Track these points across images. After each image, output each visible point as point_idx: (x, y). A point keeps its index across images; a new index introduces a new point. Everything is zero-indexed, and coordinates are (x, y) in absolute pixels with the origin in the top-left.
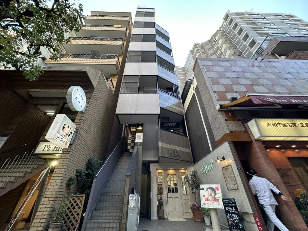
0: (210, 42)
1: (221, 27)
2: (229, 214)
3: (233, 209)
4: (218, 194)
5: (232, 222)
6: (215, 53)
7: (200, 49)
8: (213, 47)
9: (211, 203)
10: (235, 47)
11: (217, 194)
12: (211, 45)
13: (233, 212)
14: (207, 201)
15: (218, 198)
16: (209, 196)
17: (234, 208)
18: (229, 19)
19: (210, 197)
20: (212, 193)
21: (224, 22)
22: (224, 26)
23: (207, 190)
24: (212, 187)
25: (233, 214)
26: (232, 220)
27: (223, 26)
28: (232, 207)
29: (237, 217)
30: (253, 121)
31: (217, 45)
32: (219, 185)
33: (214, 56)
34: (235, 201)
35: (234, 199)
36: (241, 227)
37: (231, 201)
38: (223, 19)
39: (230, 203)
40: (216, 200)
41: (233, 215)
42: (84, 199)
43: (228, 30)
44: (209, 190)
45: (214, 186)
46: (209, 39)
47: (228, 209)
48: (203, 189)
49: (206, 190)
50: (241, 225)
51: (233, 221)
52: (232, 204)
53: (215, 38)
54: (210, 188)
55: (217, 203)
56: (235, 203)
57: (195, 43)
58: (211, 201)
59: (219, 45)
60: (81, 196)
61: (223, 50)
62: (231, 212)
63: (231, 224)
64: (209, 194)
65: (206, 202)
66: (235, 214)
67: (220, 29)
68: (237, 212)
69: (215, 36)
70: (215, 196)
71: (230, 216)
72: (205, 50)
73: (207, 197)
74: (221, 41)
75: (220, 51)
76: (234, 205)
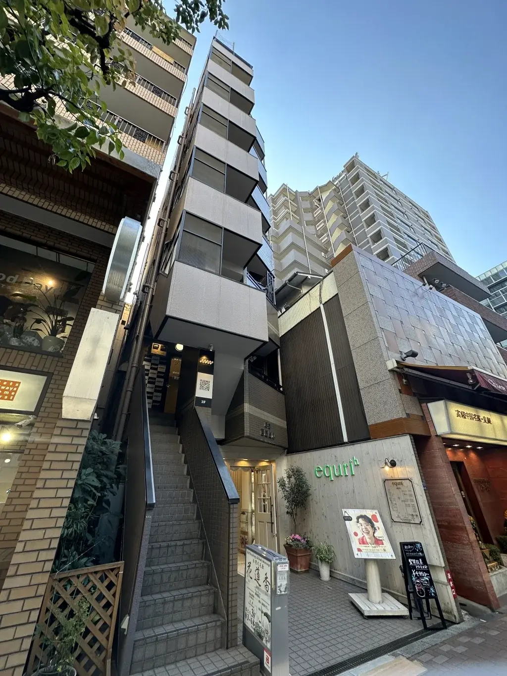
0: (311, 195)
1: (336, 179)
2: (415, 572)
3: (419, 562)
4: (379, 529)
5: (420, 586)
6: (314, 223)
7: (291, 203)
8: (313, 209)
9: (371, 548)
10: (349, 230)
11: (377, 528)
12: (312, 203)
13: (420, 568)
14: (362, 545)
15: (380, 539)
16: (365, 534)
17: (420, 560)
18: (353, 173)
19: (367, 537)
20: (368, 527)
21: (343, 172)
22: (341, 180)
23: (358, 522)
24: (365, 516)
25: (421, 571)
26: (418, 583)
27: (340, 178)
28: (417, 558)
29: (427, 576)
30: (441, 404)
31: (321, 209)
32: (377, 511)
33: (311, 230)
34: (422, 548)
35: (421, 544)
36: (433, 594)
37: (417, 548)
38: (344, 167)
39: (414, 551)
40: (378, 542)
41: (421, 573)
42: (121, 577)
43: (346, 190)
44: (360, 520)
45: (369, 513)
46: (311, 190)
47: (413, 563)
48: (350, 519)
49: (356, 520)
50: (432, 591)
51: (422, 583)
52: (418, 552)
53: (321, 193)
54: (361, 517)
55: (380, 548)
56: (422, 552)
57: (284, 184)
58: (370, 545)
59: (326, 212)
60: (112, 570)
61: (329, 225)
62: (418, 568)
63: (419, 589)
64: (364, 530)
65: (362, 547)
66: (423, 571)
67: (333, 181)
68: (426, 567)
69: (322, 189)
70: (374, 533)
71: (416, 575)
72: (298, 207)
73: (360, 536)
74: (330, 205)
75: (323, 224)
76: (421, 554)
